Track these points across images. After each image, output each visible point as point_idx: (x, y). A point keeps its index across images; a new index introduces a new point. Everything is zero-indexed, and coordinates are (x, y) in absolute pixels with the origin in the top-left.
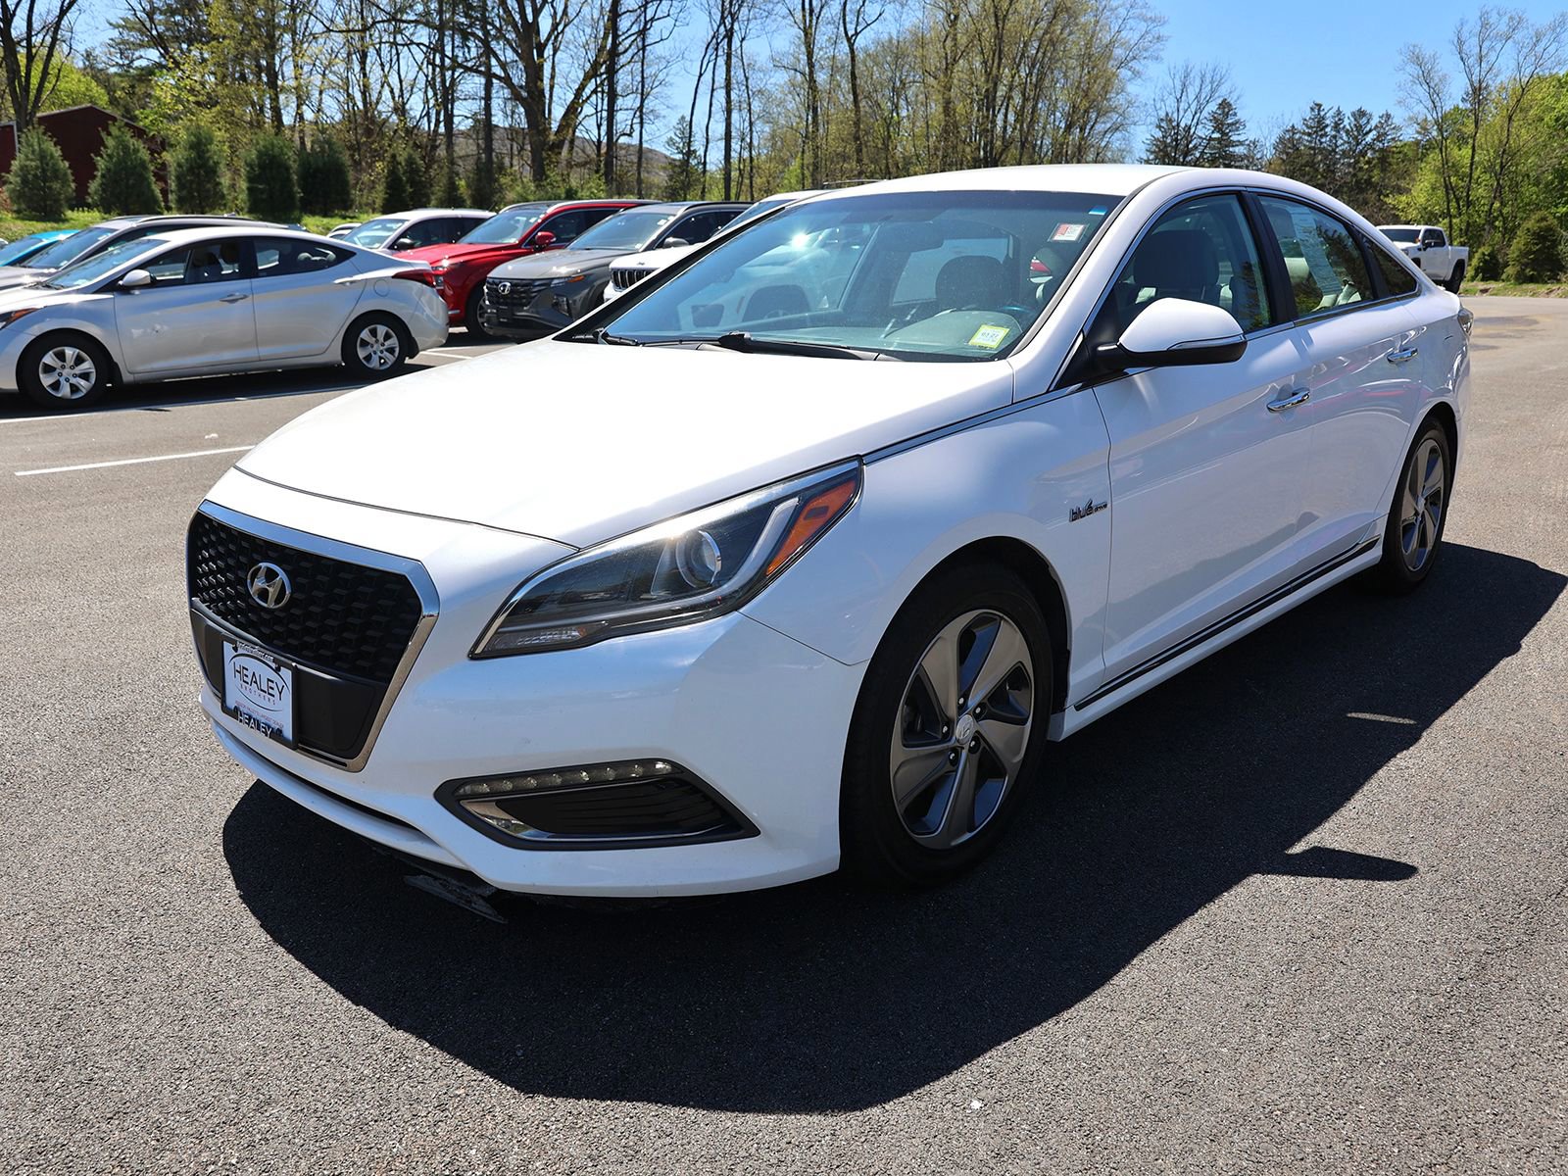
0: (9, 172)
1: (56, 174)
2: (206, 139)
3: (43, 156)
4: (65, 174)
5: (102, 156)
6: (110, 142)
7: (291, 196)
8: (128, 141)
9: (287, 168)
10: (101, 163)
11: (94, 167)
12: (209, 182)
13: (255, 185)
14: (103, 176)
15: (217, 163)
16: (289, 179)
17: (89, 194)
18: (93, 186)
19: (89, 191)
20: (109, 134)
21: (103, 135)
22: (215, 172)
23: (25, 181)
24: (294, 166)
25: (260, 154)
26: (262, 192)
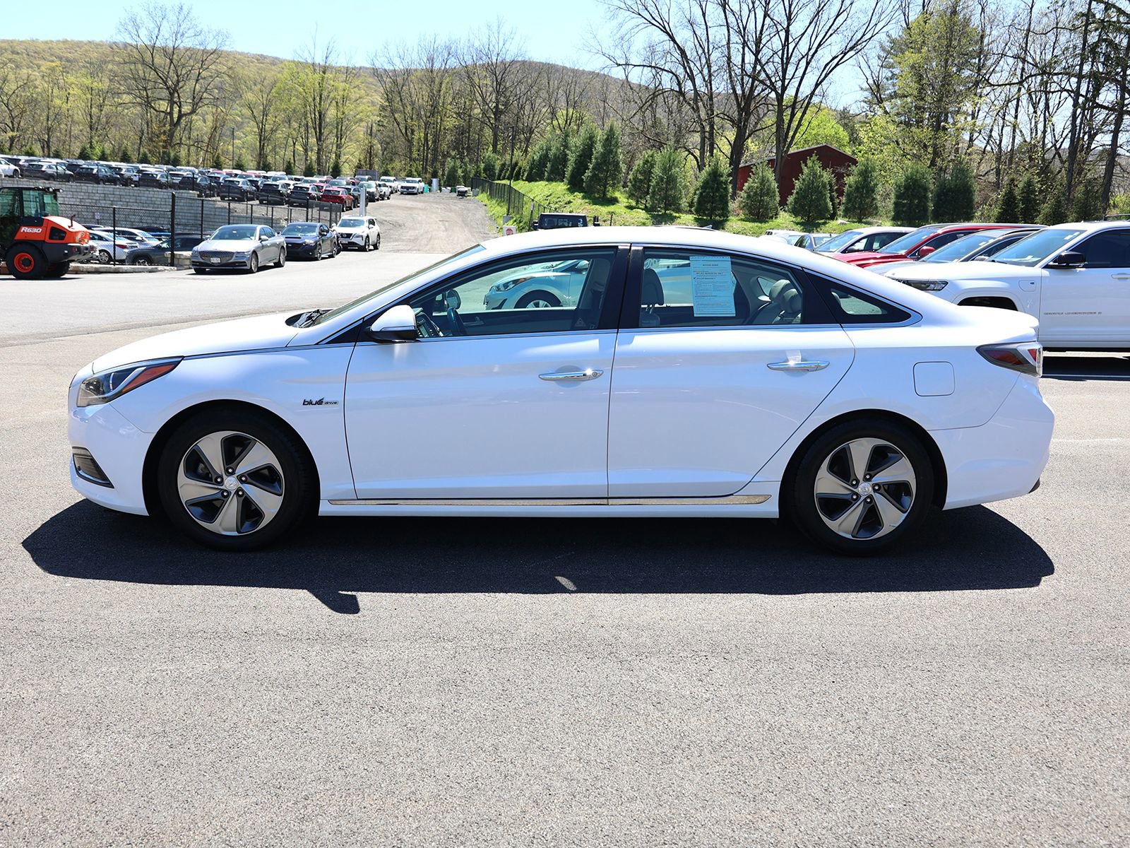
0: (742, 190)
1: (769, 192)
2: (871, 168)
3: (763, 181)
4: (774, 192)
5: (799, 180)
6: (806, 170)
7: (925, 209)
8: (817, 170)
9: (926, 189)
10: (797, 184)
11: (794, 185)
12: (868, 198)
13: (900, 201)
14: (797, 193)
15: (876, 185)
16: (926, 197)
17: (787, 205)
18: (791, 199)
19: (788, 202)
20: (806, 166)
21: (803, 165)
22: (873, 191)
23: (749, 196)
24: (932, 187)
25: (907, 178)
26: (904, 205)
